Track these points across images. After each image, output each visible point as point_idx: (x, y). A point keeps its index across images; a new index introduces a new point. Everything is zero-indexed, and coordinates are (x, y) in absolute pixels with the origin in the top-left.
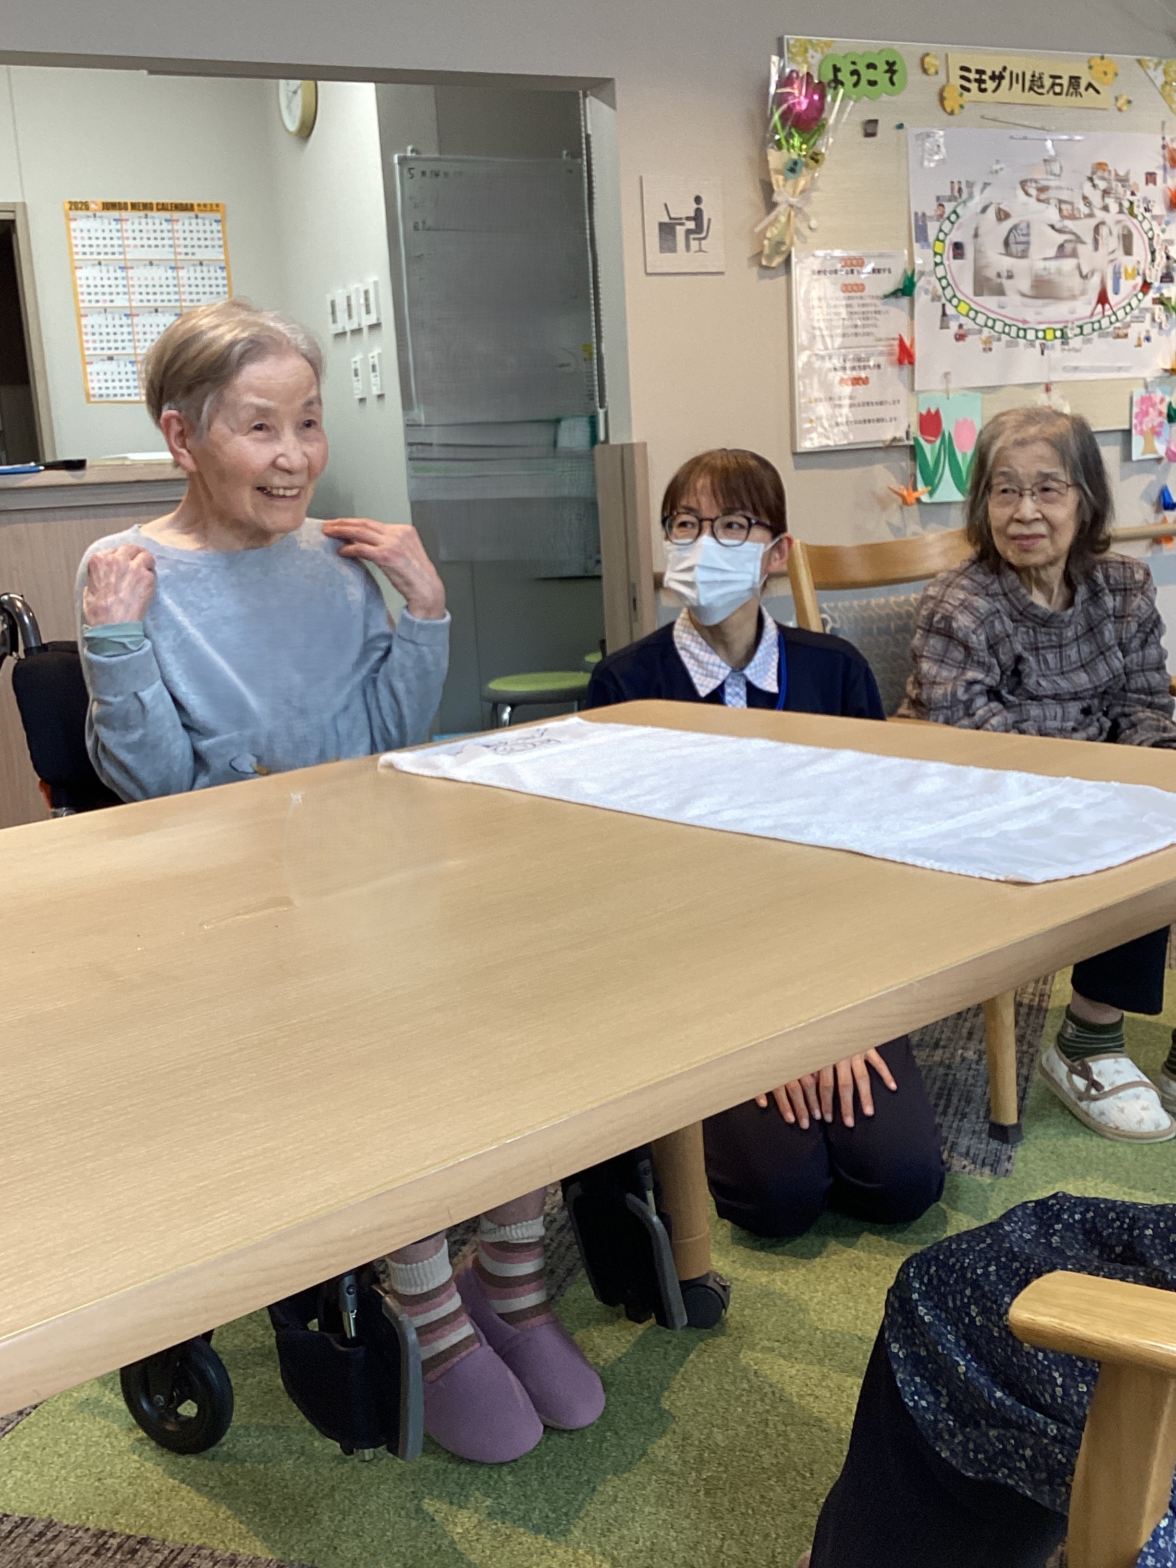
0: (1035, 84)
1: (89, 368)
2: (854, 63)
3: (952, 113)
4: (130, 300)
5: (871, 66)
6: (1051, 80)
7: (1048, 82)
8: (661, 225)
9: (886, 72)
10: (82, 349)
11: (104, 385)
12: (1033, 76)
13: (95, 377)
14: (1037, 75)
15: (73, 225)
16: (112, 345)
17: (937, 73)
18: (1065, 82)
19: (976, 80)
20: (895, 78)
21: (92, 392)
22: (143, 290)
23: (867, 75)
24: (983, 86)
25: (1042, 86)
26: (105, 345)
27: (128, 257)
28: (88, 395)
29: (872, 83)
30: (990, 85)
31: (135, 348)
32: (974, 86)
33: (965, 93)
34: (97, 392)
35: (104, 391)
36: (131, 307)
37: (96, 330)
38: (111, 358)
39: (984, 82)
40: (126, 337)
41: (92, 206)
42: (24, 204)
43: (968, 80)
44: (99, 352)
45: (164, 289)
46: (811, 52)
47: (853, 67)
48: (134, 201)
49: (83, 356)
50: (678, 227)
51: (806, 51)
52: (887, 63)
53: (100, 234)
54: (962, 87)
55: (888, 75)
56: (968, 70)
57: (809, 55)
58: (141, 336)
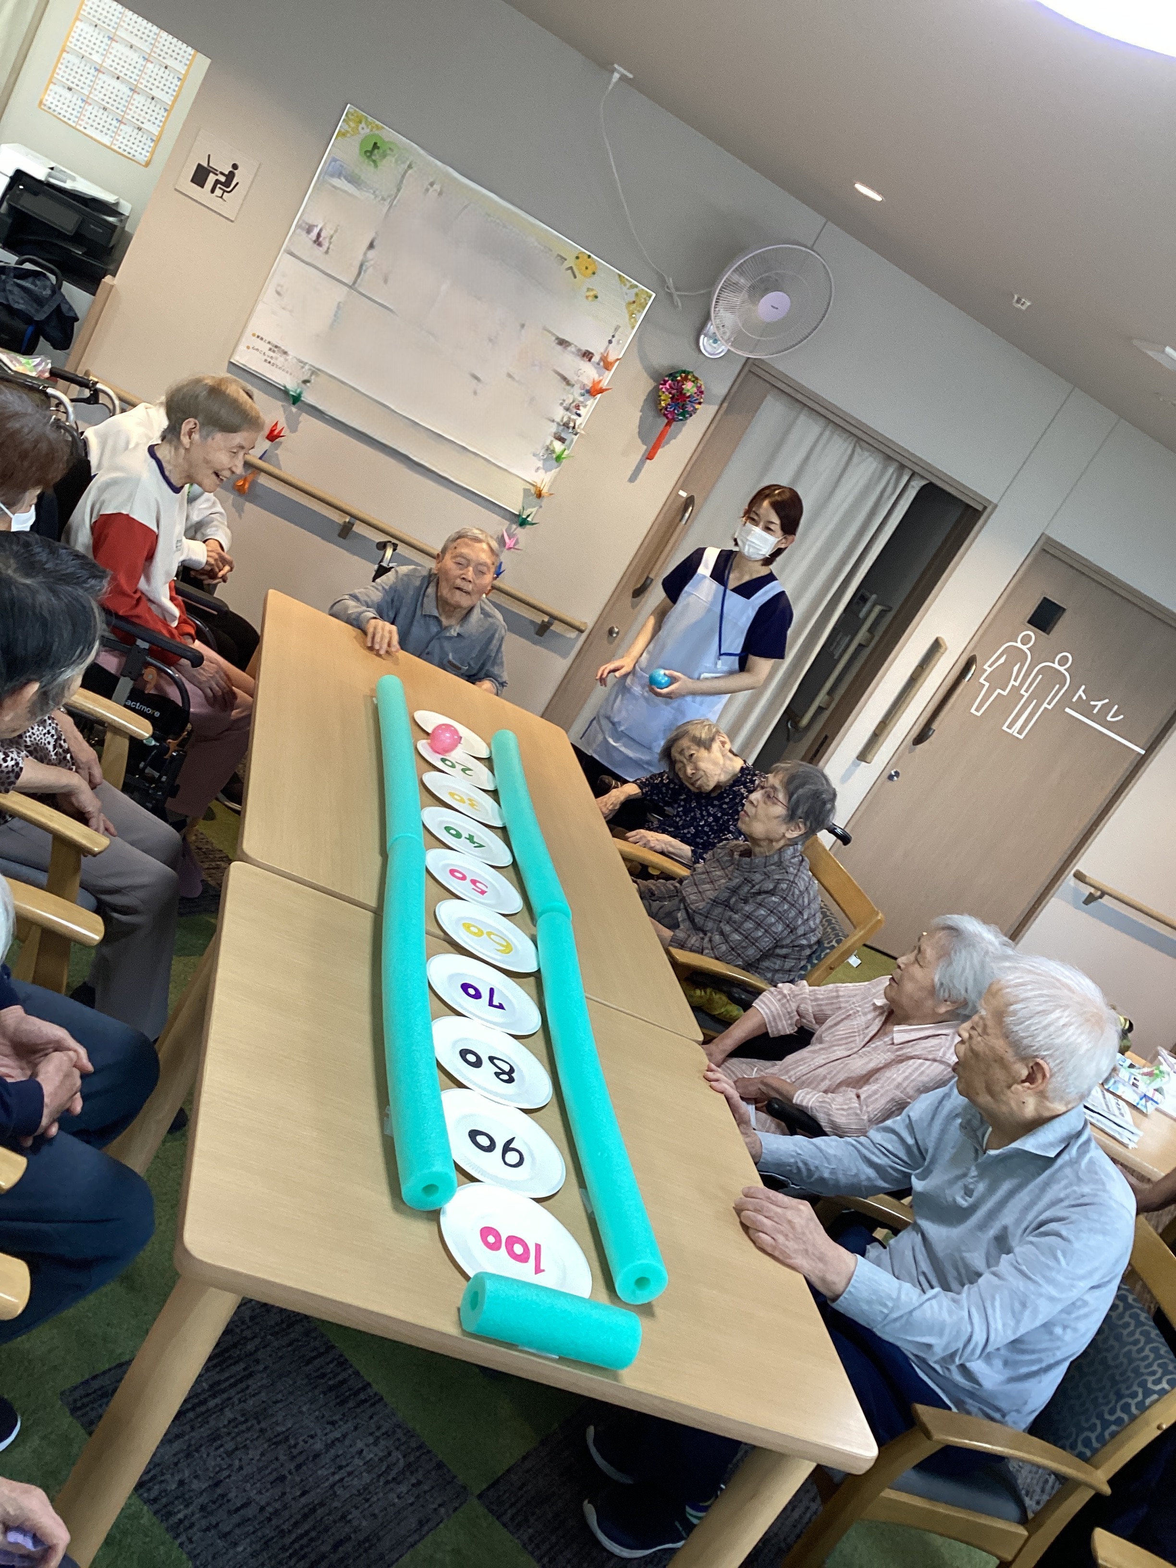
1: (52, 86)
8: (199, 165)
13: (52, 94)
16: (76, 81)
21: (44, 101)
22: (117, 60)
26: (71, 78)
27: (118, 33)
28: (41, 103)
31: (90, 93)
34: (48, 103)
35: (53, 107)
36: (101, 65)
37: (70, 66)
38: (70, 89)
40: (88, 82)
44: (64, 80)
45: (131, 68)
46: (363, 125)
49: (52, 76)
50: (211, 175)
51: (360, 122)
53: (107, 8)
58: (98, 88)
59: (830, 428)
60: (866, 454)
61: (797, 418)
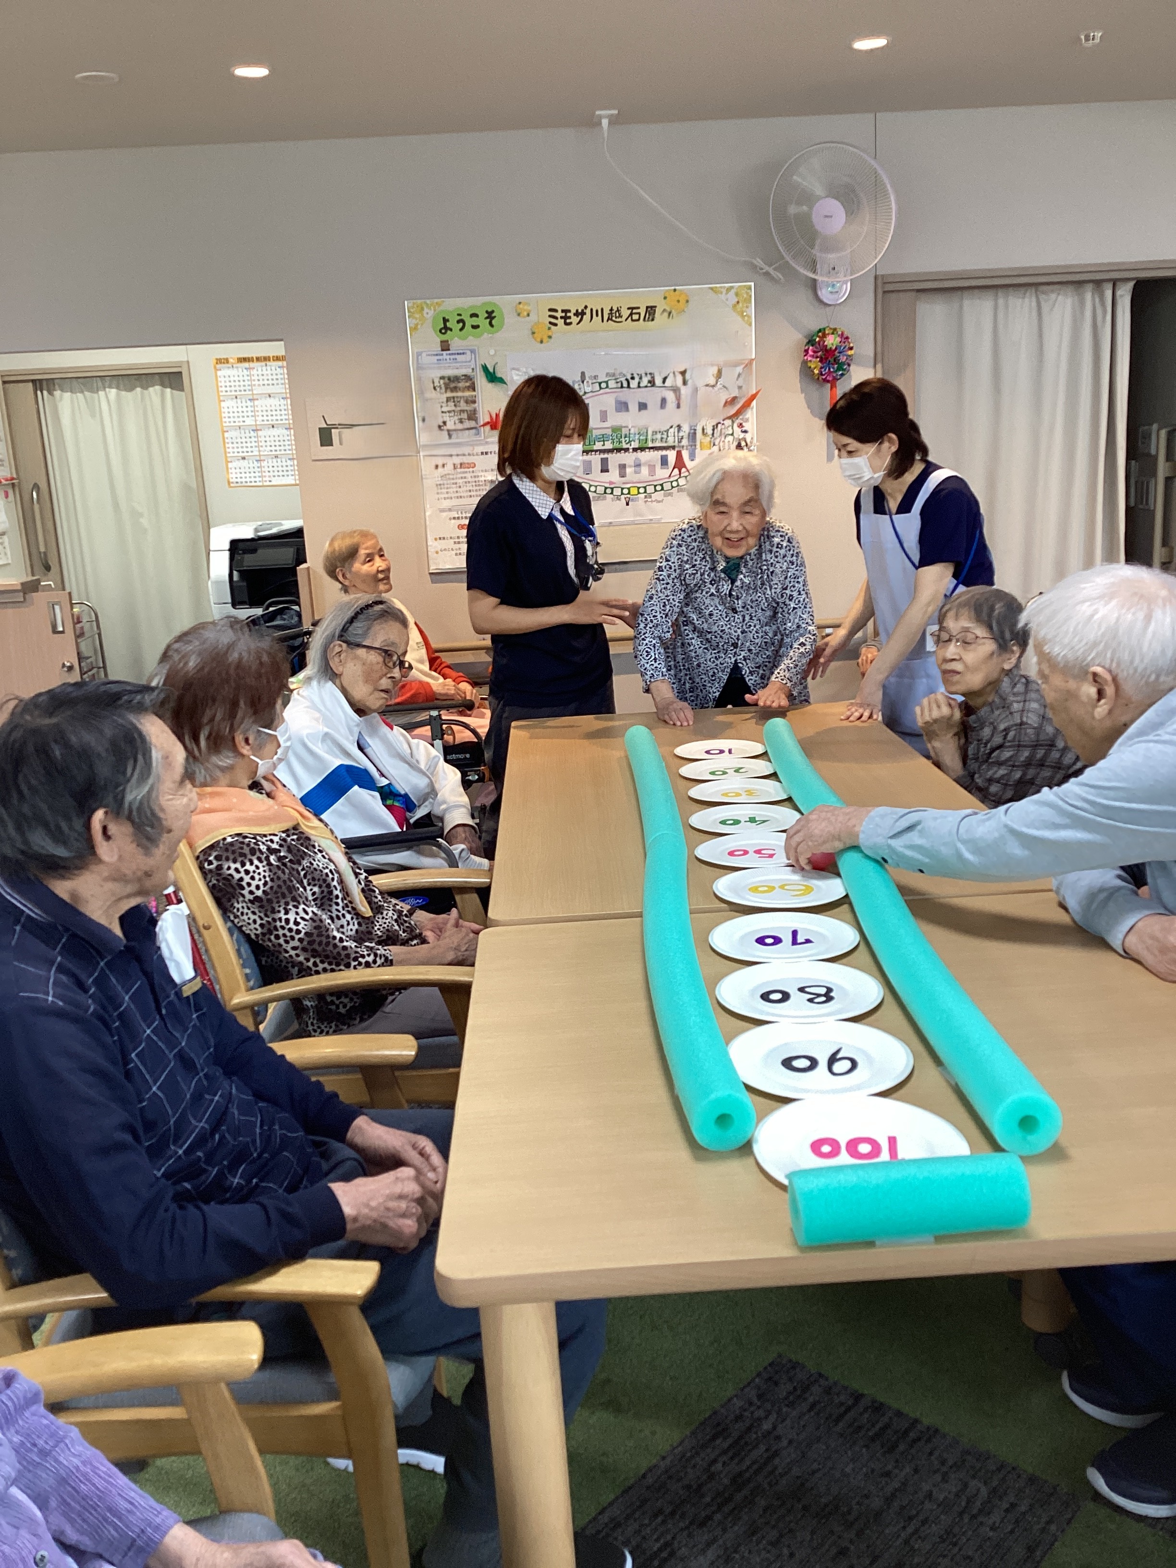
0: (614, 315)
1: (230, 465)
2: (459, 315)
3: (542, 342)
4: (256, 421)
5: (474, 315)
6: (629, 311)
7: (625, 313)
8: (320, 429)
9: (486, 318)
10: (225, 452)
11: (239, 475)
12: (611, 310)
13: (233, 471)
14: (615, 309)
15: (219, 373)
16: (245, 450)
17: (528, 315)
18: (642, 311)
19: (561, 317)
20: (494, 322)
21: (231, 480)
22: (265, 413)
23: (469, 322)
24: (568, 321)
25: (620, 316)
26: (240, 450)
27: (255, 392)
28: (229, 483)
29: (475, 327)
30: (575, 320)
31: (259, 451)
32: (560, 322)
33: (553, 327)
34: (234, 480)
35: (239, 480)
36: (256, 425)
37: (235, 441)
38: (244, 458)
39: (570, 318)
40: (254, 444)
41: (231, 360)
42: (188, 362)
43: (556, 318)
44: (236, 454)
45: (278, 412)
46: (426, 310)
47: (459, 318)
48: (259, 355)
49: (226, 457)
50: (333, 430)
51: (422, 309)
52: (487, 312)
53: (236, 378)
54: (550, 323)
55: (488, 320)
56: (556, 311)
57: (425, 312)
58: (263, 444)
59: (1000, 294)
60: (1053, 296)
61: (961, 307)
